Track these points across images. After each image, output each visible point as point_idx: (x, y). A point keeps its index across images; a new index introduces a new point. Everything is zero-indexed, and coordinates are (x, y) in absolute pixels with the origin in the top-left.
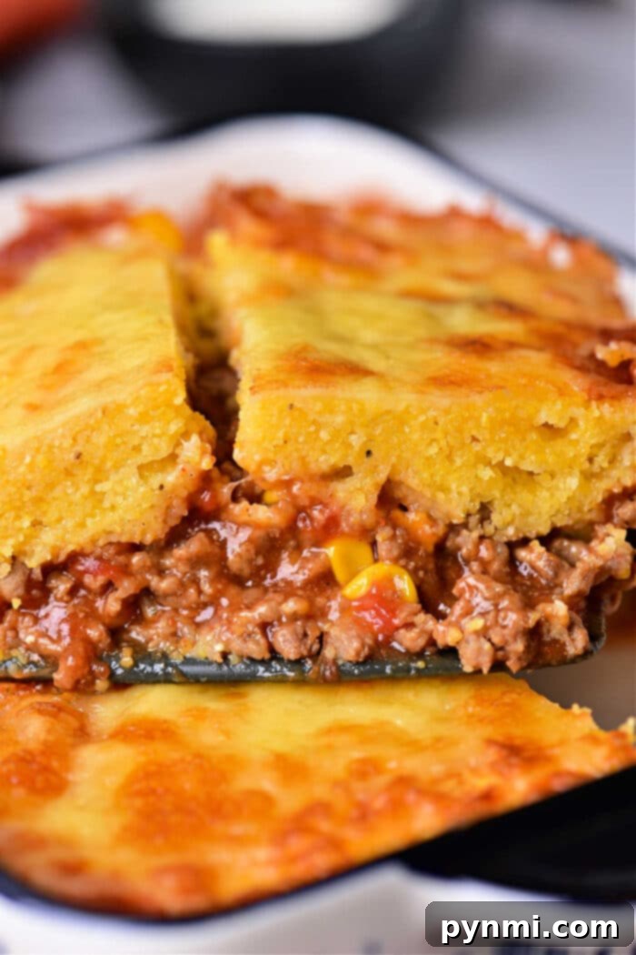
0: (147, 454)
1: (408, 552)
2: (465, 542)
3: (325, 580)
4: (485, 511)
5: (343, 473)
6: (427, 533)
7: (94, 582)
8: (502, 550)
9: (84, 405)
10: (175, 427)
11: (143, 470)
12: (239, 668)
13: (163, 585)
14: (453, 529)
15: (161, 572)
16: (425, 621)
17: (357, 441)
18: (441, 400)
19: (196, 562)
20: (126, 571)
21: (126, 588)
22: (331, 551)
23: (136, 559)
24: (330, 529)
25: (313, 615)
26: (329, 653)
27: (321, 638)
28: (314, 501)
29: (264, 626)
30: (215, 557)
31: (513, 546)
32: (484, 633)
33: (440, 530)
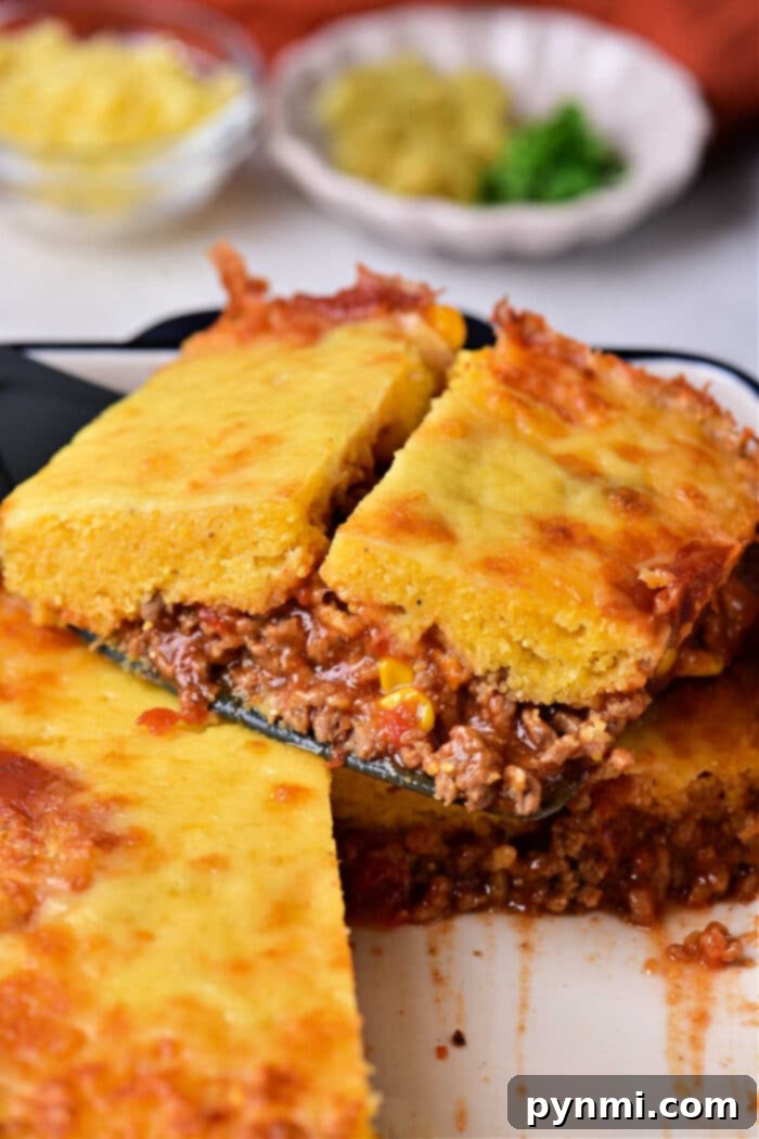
0: (261, 551)
1: (436, 687)
2: (483, 691)
3: (371, 687)
4: (503, 674)
5: (398, 609)
6: (454, 676)
7: (207, 629)
8: (510, 709)
9: (222, 499)
10: (286, 537)
11: (257, 561)
12: (282, 732)
13: (255, 649)
14: (475, 679)
15: (258, 638)
16: (422, 747)
17: (411, 591)
18: (481, 580)
19: (284, 640)
20: (231, 628)
21: (228, 642)
22: (383, 666)
23: (241, 623)
24: (382, 650)
25: (350, 712)
26: (348, 745)
27: (349, 732)
28: (374, 624)
29: (311, 709)
30: (298, 641)
31: (522, 707)
32: (453, 776)
33: (464, 676)
